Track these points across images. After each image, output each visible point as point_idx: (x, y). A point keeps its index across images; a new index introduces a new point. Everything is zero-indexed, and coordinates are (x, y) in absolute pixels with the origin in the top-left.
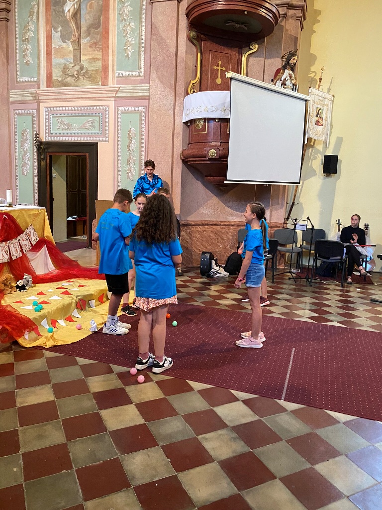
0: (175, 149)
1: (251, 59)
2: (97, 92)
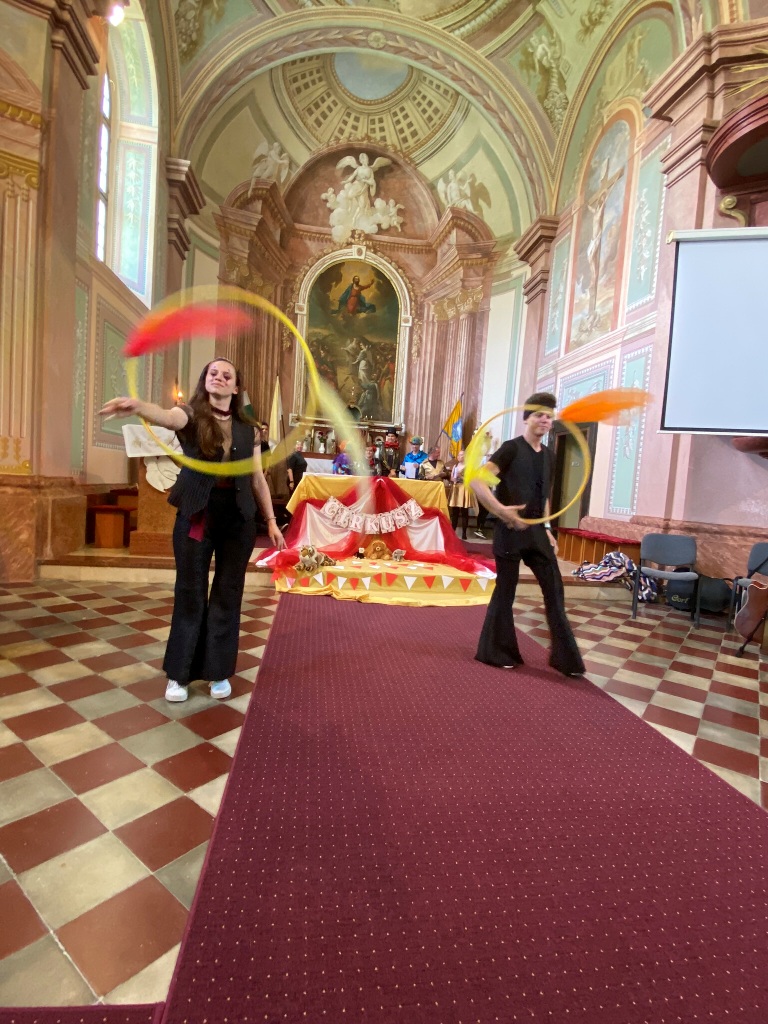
2: (605, 343)
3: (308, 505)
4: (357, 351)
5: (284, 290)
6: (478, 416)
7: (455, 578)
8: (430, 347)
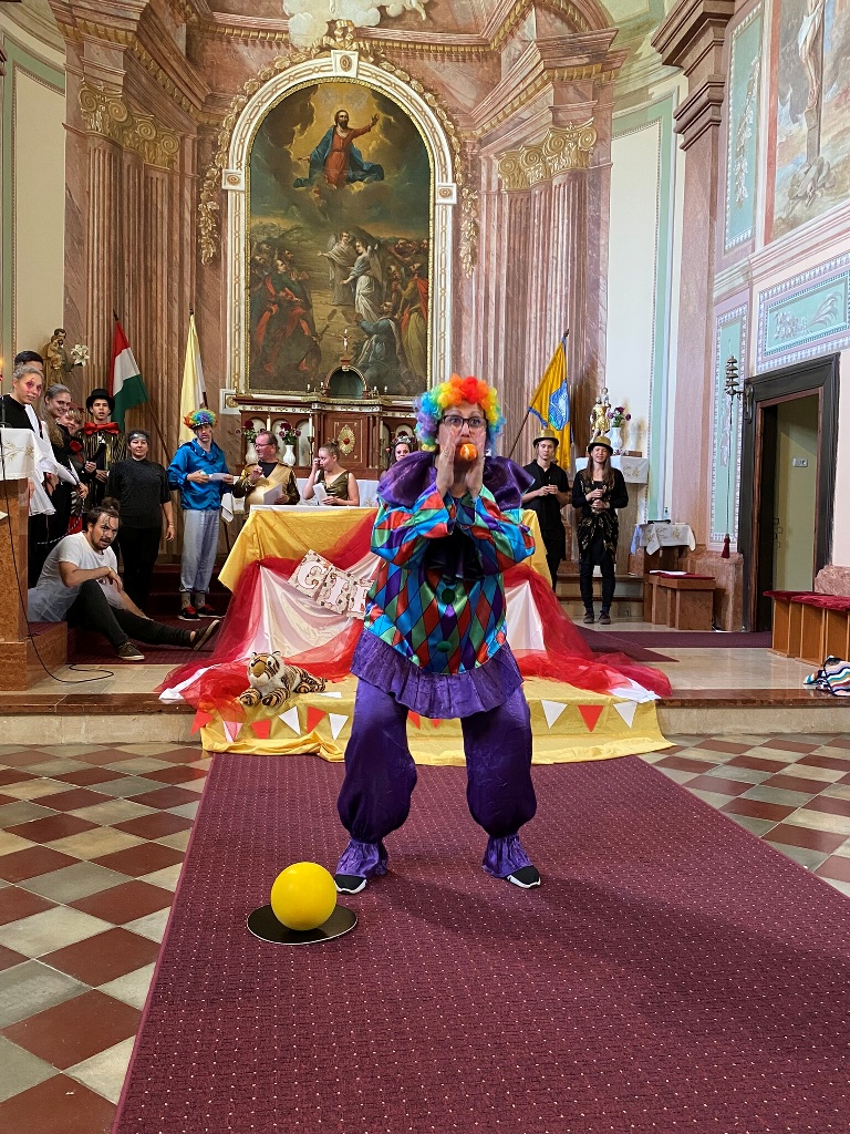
3: (264, 571)
4: (350, 258)
5: (200, 143)
6: (600, 377)
7: (570, 704)
8: (495, 243)
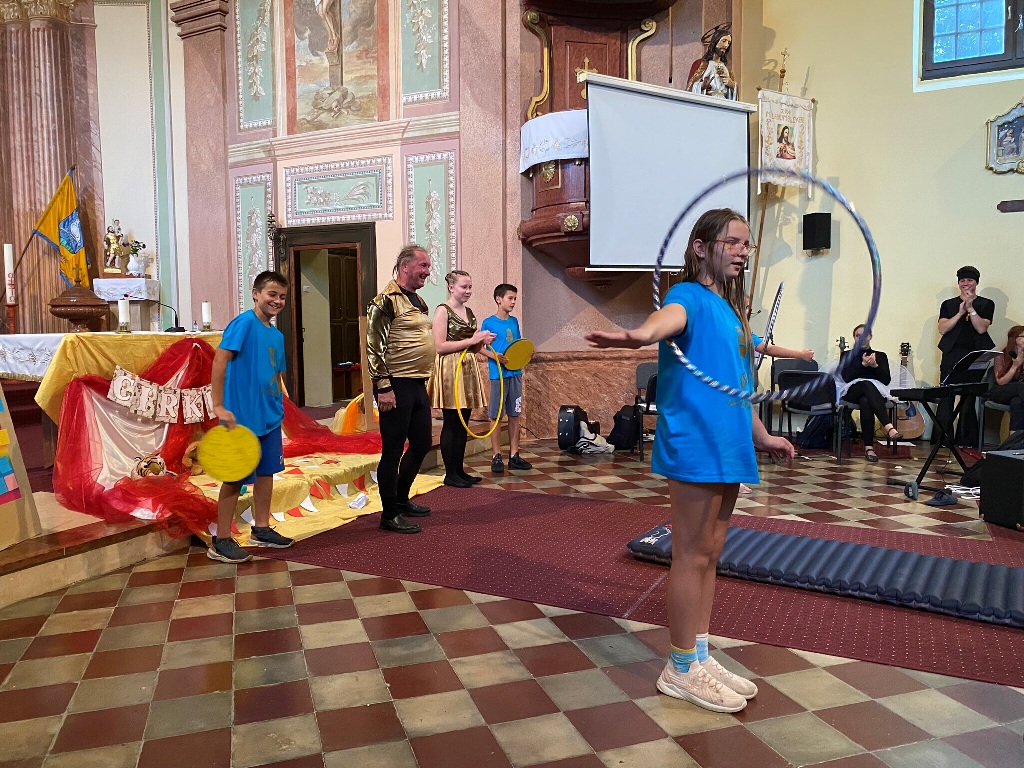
0: (509, 223)
1: (647, 50)
2: (370, 134)
3: (85, 389)
